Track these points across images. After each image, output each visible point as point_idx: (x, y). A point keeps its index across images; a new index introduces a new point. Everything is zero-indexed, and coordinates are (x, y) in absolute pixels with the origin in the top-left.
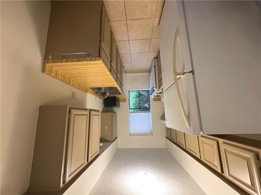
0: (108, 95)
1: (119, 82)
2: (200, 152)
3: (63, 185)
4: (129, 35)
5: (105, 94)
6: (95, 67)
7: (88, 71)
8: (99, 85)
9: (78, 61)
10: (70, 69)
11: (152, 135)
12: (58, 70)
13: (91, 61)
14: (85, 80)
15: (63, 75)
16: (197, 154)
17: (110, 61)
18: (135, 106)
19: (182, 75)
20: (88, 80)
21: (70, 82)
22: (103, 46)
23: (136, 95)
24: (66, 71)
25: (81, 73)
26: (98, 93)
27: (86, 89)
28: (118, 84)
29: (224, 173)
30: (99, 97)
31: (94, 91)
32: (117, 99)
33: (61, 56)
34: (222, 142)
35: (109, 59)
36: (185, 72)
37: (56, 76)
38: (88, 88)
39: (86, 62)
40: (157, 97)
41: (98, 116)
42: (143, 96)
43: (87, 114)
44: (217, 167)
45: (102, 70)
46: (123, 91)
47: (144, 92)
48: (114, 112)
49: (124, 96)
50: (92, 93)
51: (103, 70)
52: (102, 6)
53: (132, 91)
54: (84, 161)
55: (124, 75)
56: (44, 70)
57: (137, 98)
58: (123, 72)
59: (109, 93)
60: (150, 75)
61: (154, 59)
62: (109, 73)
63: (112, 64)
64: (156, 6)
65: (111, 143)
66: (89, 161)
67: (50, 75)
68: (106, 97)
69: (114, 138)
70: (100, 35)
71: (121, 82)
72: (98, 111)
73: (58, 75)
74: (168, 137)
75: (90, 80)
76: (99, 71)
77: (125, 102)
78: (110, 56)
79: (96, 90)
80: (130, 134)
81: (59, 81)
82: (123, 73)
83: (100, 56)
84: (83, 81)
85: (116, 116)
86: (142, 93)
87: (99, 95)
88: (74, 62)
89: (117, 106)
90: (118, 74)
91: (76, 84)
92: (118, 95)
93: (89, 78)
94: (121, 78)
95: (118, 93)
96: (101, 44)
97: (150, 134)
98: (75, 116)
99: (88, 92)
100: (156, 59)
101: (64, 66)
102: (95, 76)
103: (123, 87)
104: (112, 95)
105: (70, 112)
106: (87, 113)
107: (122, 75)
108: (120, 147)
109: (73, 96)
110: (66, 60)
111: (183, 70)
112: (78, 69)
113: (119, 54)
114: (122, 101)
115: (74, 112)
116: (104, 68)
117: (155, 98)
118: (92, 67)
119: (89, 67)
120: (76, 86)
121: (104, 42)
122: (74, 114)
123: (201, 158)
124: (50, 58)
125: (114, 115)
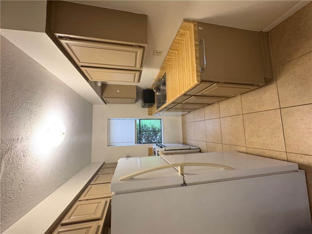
0: (157, 94)
1: (172, 107)
2: (87, 200)
3: (58, 37)
4: (226, 118)
5: (158, 91)
6: (190, 76)
7: (185, 69)
8: (168, 83)
9: (196, 58)
10: (187, 49)
11: (108, 146)
12: (186, 36)
13: (197, 72)
14: (174, 67)
15: (180, 42)
16: (84, 197)
17: (196, 95)
18: (142, 127)
19: (180, 172)
20: (175, 70)
21: (173, 50)
22: (213, 85)
23: (155, 128)
24: (185, 46)
25: (182, 62)
26: (160, 82)
27: (164, 68)
28: (170, 104)
29: (61, 226)
30: (154, 84)
31: (161, 78)
32: (152, 105)
33: (202, 39)
34: (99, 225)
35: (198, 94)
36: (185, 175)
37: (179, 34)
38: (165, 71)
39: (195, 66)
40: (154, 152)
41: (133, 81)
42: (154, 137)
43: (136, 67)
44: (69, 218)
45: (187, 84)
46: (161, 111)
47: (159, 138)
48: (136, 101)
49: (155, 113)
50: (159, 75)
51: (187, 86)
52: (257, 85)
53: (161, 123)
54: (82, 62)
55: (181, 113)
56: (187, 21)
57: (153, 129)
58: (184, 112)
59: (158, 95)
60: (179, 143)
61: (199, 148)
62: (183, 92)
63: (193, 97)
64: (260, 148)
65: (100, 96)
66: (82, 68)
67: (180, 28)
68: (155, 91)
69: (106, 100)
70: (225, 83)
71: (171, 109)
72: (139, 81)
73: (180, 37)
74: (105, 165)
75: (175, 72)
76: (185, 81)
77: (148, 114)
78: (202, 94)
79: (163, 79)
80: (110, 119)
81: (175, 37)
82: (182, 111)
83: (202, 81)
84: (174, 65)
85: (132, 103)
86: (158, 135)
87: (157, 83)
88: (195, 53)
89: (144, 104)
90: (182, 105)
91: (171, 56)
92: (157, 106)
93: (177, 70)
94: (176, 109)
95: (159, 105)
96: (215, 84)
97: (109, 143)
98: (135, 53)
99: (160, 71)
100: (199, 150)
101: (190, 43)
102: (179, 78)
103: (166, 112)
104: (156, 98)
105: (140, 47)
106: (138, 67)
107: (180, 110)
108: (95, 107)
109: (157, 52)
110: (197, 44)
111: (187, 174)
112: (187, 58)
113: (204, 107)
114: (149, 110)
115: (140, 52)
116: (188, 86)
117: (152, 150)
118: (189, 73)
119: (189, 70)
120: (169, 56)
121: (217, 87)
122: (137, 52)
123: (79, 201)
124: (200, 28)
125: (134, 100)
